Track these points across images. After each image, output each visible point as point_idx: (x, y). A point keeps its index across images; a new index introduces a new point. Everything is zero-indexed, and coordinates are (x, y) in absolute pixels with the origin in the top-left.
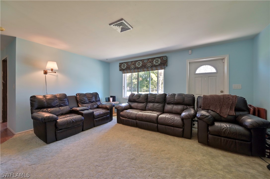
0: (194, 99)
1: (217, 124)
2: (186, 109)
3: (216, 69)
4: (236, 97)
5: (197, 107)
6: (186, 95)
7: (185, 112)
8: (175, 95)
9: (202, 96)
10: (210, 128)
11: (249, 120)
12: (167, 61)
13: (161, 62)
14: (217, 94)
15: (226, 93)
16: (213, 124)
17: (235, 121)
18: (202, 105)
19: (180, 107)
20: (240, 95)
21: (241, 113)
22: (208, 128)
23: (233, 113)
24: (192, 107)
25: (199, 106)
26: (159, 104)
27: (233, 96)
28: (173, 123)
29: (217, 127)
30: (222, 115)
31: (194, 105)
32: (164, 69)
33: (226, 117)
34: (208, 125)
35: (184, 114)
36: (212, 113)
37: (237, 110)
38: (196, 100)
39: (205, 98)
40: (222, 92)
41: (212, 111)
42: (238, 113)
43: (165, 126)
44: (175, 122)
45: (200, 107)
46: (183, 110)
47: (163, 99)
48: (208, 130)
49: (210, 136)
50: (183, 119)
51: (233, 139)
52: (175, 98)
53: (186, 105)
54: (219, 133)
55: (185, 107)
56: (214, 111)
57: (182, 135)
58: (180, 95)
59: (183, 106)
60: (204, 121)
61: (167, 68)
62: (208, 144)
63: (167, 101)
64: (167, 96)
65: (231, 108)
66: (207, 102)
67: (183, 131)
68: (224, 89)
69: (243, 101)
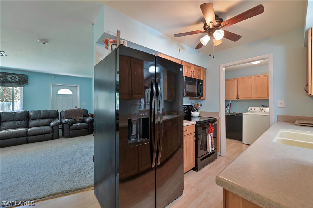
0: (58, 113)
1: (74, 124)
2: (52, 121)
3: (73, 92)
4: (83, 109)
5: (61, 118)
6: (51, 111)
7: (52, 122)
8: (40, 111)
9: (64, 110)
10: (71, 127)
11: (88, 119)
12: (28, 80)
13: (19, 80)
14: (73, 109)
15: (79, 107)
16: (72, 125)
17: (83, 121)
18: (65, 116)
19: (46, 120)
20: (85, 108)
21: (86, 117)
23: (82, 118)
24: (57, 118)
25: (62, 117)
26: (21, 121)
27: (82, 109)
28: (44, 132)
29: (75, 125)
30: (77, 120)
31: (58, 117)
32: (24, 87)
33: (79, 120)
34: (70, 126)
35: (52, 124)
36: (71, 120)
37: (84, 116)
38: (60, 114)
39: (66, 111)
40: (76, 107)
41: (71, 119)
42: (84, 118)
43: (35, 136)
44: (46, 130)
45: (64, 118)
46: (50, 122)
47: (26, 116)
48: (70, 128)
49: (71, 131)
50: (52, 127)
51: (82, 129)
52: (41, 114)
53: (52, 118)
54: (76, 129)
55: (51, 119)
56: (72, 119)
57: (52, 138)
58: (45, 111)
59: (50, 119)
60: (67, 124)
61: (27, 87)
62: (70, 136)
63: (32, 117)
64: (31, 113)
65: (81, 116)
66: (68, 114)
67: (53, 135)
68: (77, 105)
69: (87, 111)
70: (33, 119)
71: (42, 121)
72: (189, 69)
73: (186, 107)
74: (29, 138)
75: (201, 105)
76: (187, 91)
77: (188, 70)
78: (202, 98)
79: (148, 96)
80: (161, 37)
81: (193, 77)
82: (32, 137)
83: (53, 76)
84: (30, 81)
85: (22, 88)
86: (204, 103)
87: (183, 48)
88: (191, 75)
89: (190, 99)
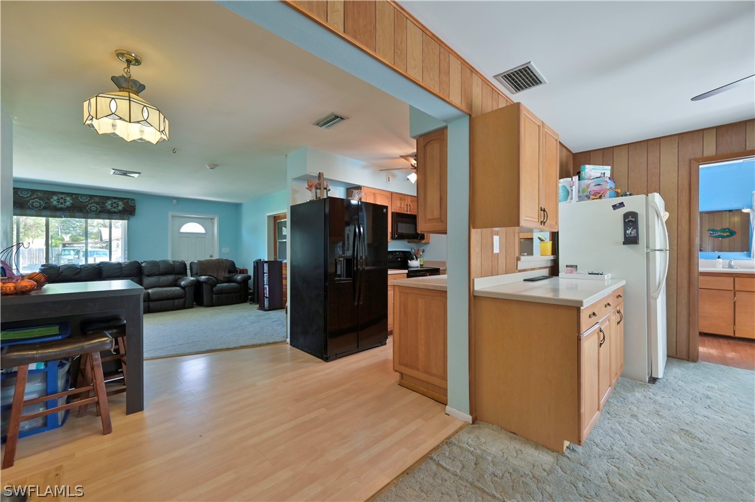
0: (185, 265)
1: (218, 285)
2: (181, 279)
3: (205, 229)
4: (226, 260)
7: (182, 281)
9: (196, 261)
10: (214, 289)
11: (239, 277)
12: (135, 208)
13: (124, 208)
15: (216, 257)
16: (215, 285)
17: (229, 280)
18: (199, 272)
19: (170, 278)
20: (230, 259)
21: (233, 274)
22: (212, 289)
23: (227, 275)
25: (194, 272)
29: (220, 286)
30: (219, 278)
31: (187, 274)
32: (128, 220)
33: (223, 279)
34: (212, 287)
35: (182, 283)
37: (230, 272)
38: (188, 267)
39: (200, 263)
40: (211, 256)
42: (231, 275)
43: (160, 301)
46: (179, 280)
47: (137, 270)
48: (212, 291)
49: (214, 296)
50: (184, 288)
51: (231, 293)
52: (160, 267)
54: (221, 292)
55: (177, 276)
57: (185, 307)
59: (174, 275)
60: (207, 284)
61: (133, 219)
62: (212, 304)
63: (146, 272)
64: (143, 265)
65: (225, 271)
66: (203, 267)
67: (185, 301)
68: (214, 252)
69: (233, 264)
70: (149, 276)
71: (163, 279)
72: (403, 202)
73: (401, 254)
74: (151, 304)
75: (423, 251)
76: (399, 231)
77: (401, 204)
78: (423, 242)
79: (348, 238)
80: (364, 167)
81: (409, 213)
82: (155, 303)
83: (175, 201)
84: (139, 209)
85: (126, 221)
86: (428, 248)
87: (394, 176)
88: (406, 209)
89: (408, 242)
